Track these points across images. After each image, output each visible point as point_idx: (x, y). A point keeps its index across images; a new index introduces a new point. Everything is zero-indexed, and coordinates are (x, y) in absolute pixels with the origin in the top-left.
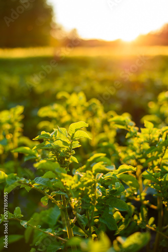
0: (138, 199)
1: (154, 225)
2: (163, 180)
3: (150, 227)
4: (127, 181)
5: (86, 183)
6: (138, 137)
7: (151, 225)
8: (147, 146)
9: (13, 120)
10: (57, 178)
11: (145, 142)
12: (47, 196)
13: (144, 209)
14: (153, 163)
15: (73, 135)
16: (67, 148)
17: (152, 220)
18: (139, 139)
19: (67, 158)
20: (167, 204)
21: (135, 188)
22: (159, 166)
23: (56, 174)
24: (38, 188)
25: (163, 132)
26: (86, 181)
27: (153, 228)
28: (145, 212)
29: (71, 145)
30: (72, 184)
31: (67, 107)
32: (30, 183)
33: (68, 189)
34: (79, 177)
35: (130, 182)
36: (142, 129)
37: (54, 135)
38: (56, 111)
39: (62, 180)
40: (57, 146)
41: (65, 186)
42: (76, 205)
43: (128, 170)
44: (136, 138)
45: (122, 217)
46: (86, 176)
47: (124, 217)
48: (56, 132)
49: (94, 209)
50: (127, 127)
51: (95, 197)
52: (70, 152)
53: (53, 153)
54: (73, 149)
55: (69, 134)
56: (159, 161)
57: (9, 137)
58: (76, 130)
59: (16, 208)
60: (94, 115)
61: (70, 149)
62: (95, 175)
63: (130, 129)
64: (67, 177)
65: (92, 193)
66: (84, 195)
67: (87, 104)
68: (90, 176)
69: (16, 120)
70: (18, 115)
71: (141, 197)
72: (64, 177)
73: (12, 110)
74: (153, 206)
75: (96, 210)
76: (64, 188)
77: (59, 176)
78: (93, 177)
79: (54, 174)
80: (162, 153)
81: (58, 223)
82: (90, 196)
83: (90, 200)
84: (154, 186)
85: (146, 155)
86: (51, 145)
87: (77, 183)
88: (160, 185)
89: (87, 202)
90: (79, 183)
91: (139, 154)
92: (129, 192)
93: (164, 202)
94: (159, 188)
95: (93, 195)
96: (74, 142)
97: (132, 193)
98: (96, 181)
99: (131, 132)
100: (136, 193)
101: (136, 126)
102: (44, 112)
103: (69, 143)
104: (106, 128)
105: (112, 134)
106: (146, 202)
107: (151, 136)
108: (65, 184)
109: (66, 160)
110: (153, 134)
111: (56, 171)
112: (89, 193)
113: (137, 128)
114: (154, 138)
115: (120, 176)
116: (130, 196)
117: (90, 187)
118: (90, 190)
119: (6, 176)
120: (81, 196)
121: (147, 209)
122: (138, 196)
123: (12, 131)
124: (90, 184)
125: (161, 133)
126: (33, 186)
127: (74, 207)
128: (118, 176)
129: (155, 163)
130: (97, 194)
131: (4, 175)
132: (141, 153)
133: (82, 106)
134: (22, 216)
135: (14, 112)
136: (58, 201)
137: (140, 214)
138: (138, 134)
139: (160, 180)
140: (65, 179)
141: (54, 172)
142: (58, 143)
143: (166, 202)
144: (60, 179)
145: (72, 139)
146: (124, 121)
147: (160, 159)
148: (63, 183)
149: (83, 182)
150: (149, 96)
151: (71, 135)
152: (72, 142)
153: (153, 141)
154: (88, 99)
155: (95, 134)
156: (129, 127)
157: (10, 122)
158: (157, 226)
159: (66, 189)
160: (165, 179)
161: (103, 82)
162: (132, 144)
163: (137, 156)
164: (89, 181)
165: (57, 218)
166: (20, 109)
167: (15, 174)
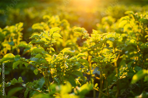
0: (89, 73)
1: (98, 88)
2: (102, 61)
3: (96, 89)
4: (82, 62)
5: (59, 60)
6: (89, 39)
7: (96, 88)
8: (94, 44)
9: (17, 31)
10: (43, 58)
11: (93, 42)
12: (37, 69)
13: (92, 79)
14: (97, 54)
15: (52, 35)
16: (49, 43)
17: (97, 85)
18: (90, 40)
19: (49, 48)
20: (105, 75)
21: (87, 67)
22: (101, 54)
23: (43, 55)
24: (32, 64)
25: (103, 36)
26: (59, 59)
27: (97, 89)
28: (93, 80)
29: (51, 41)
30: (52, 61)
31: (49, 24)
32: (28, 61)
33: (49, 63)
34: (55, 57)
35: (84, 63)
36: (91, 35)
37: (41, 36)
38: (42, 26)
39: (46, 58)
40: (43, 41)
41: (47, 62)
42: (54, 73)
43: (83, 56)
44: (88, 40)
45: (79, 83)
46: (59, 56)
47: (81, 83)
48: (43, 34)
49: (63, 74)
50: (83, 33)
51: (64, 68)
52: (50, 45)
53: (40, 46)
54: (52, 43)
55: (49, 35)
56: (101, 52)
57: (14, 41)
58: (54, 32)
59: (19, 77)
60: (64, 28)
61: (50, 43)
62: (64, 56)
63: (84, 34)
64: (48, 56)
65: (62, 66)
66: (58, 67)
67: (60, 22)
68: (61, 56)
69: (19, 31)
70: (20, 28)
71: (90, 72)
72: (47, 56)
73: (17, 25)
74: (97, 78)
75: (64, 75)
76: (47, 63)
77: (44, 56)
78: (63, 57)
79: (41, 55)
80: (103, 48)
81: (43, 87)
82: (61, 68)
83: (61, 69)
84: (97, 65)
85: (93, 49)
86: (39, 41)
87: (54, 60)
88: (101, 65)
89: (60, 70)
90: (55, 60)
91: (90, 48)
92: (84, 69)
93: (103, 74)
94: (101, 66)
95: (63, 67)
96: (52, 39)
97: (85, 70)
98: (65, 59)
99: (85, 36)
100: (87, 70)
101: (88, 33)
102: (35, 26)
103: (50, 39)
104: (71, 37)
105: (75, 40)
106: (93, 75)
107: (97, 38)
108: (47, 61)
109: (48, 49)
110: (98, 37)
111: (42, 53)
112: (60, 66)
113: (88, 34)
114: (98, 39)
115: (79, 59)
116: (85, 72)
117: (61, 62)
118: (62, 64)
119: (14, 56)
120: (56, 68)
121: (94, 79)
122: (89, 72)
123: (16, 37)
124: (61, 61)
125: (102, 36)
126: (30, 63)
127: (52, 74)
128: (77, 59)
129: (99, 53)
130: (65, 67)
131: (13, 56)
132: (91, 48)
133: (58, 23)
134: (23, 81)
135: (18, 26)
136: (44, 72)
137: (90, 82)
138: (89, 37)
139: (101, 61)
140: (48, 57)
141: (41, 54)
142: (44, 39)
143: (104, 74)
144: (45, 58)
145: (52, 37)
146: (82, 30)
147: (101, 51)
148: (46, 60)
149: (57, 60)
150: (97, 20)
151: (51, 35)
152: (51, 39)
153: (98, 41)
154: (61, 20)
155: (65, 40)
156: (84, 33)
157: (15, 32)
158: (99, 88)
159: (48, 64)
160: (103, 61)
161: (70, 13)
162: (86, 44)
163: (89, 50)
164: (61, 59)
165: (43, 85)
166: (21, 24)
167: (20, 55)
